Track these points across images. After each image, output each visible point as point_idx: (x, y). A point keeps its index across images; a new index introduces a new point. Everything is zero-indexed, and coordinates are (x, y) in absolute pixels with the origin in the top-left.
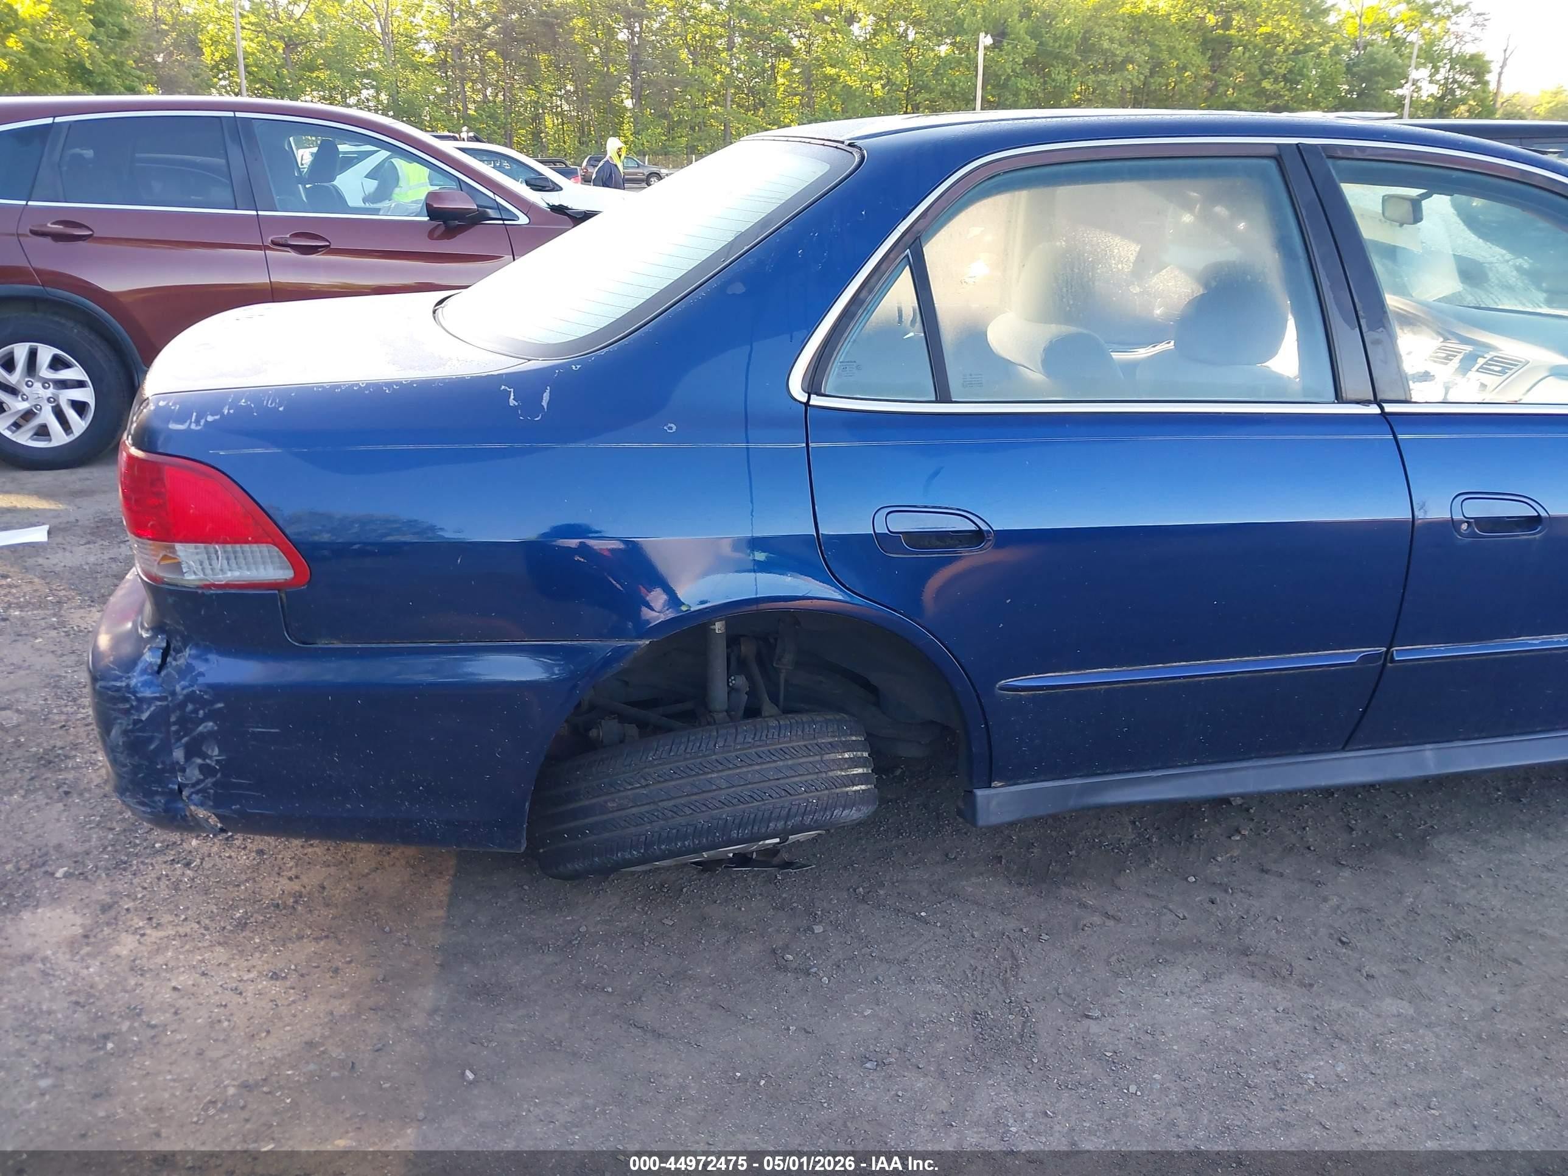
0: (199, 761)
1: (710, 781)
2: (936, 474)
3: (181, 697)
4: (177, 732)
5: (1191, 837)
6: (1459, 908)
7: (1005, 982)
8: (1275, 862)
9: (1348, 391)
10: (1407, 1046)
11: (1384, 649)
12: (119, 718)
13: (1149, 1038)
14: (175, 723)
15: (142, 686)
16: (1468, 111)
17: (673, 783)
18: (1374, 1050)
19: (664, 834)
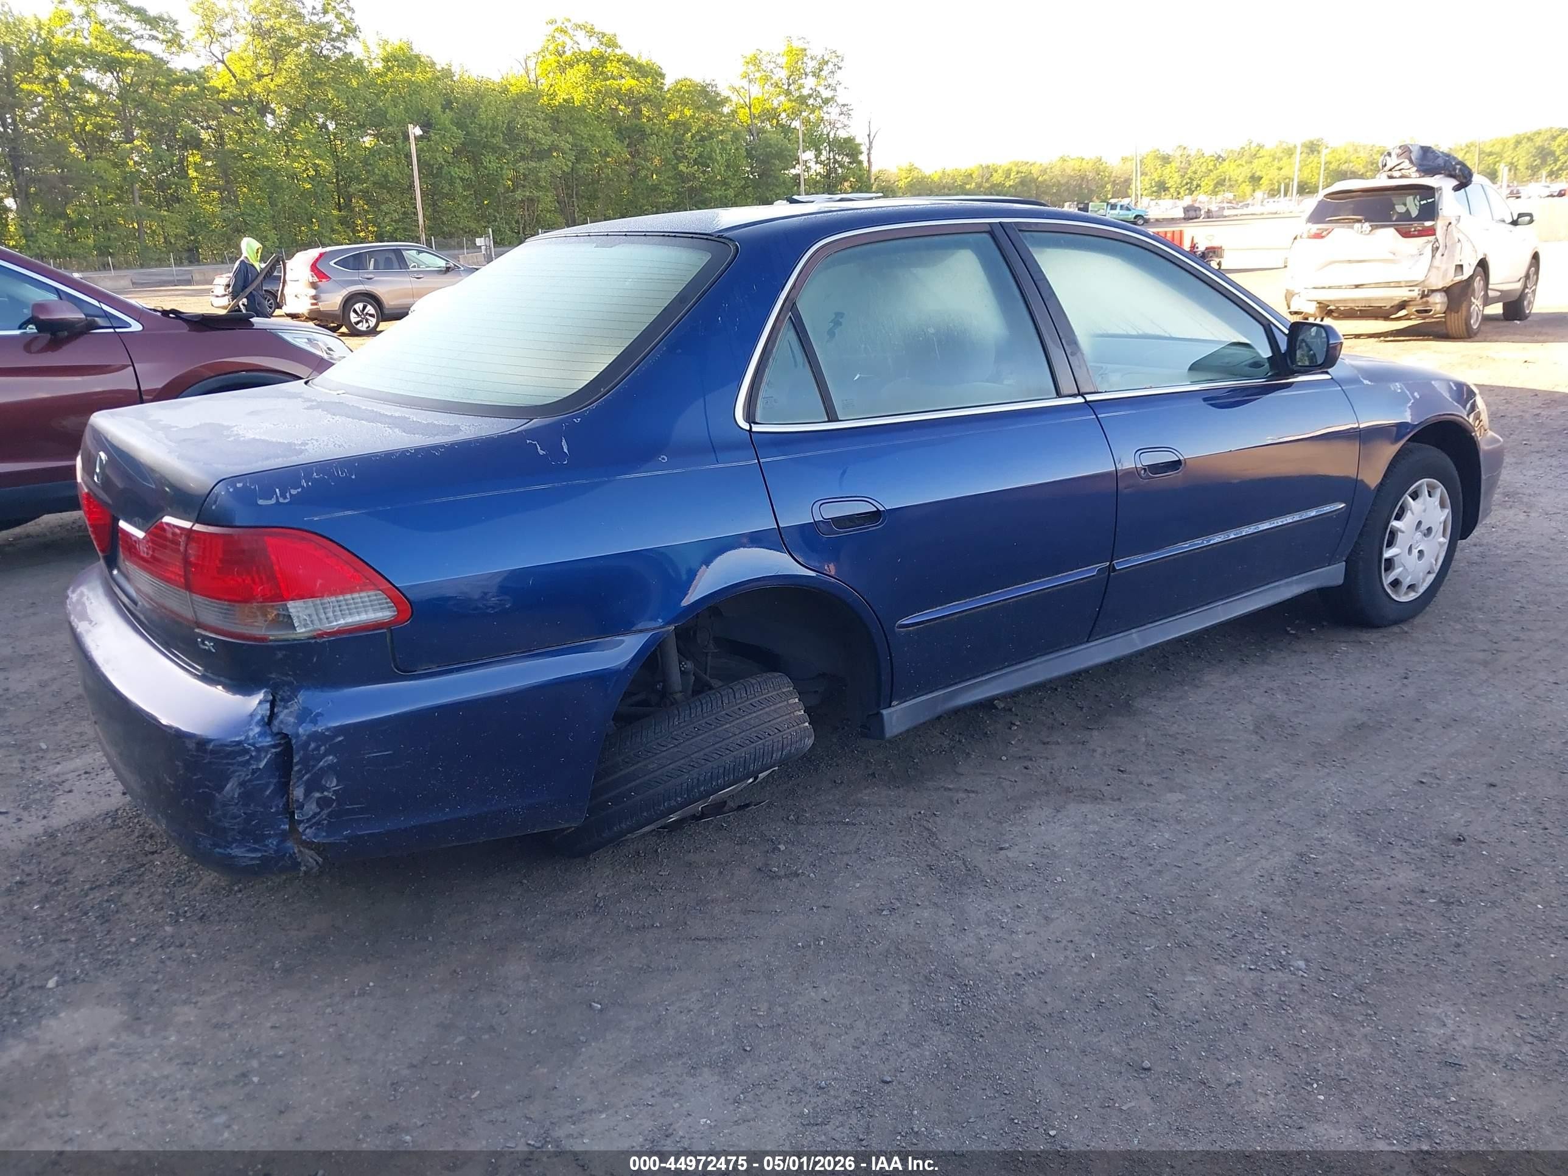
0: (317, 795)
1: (726, 730)
2: (844, 473)
3: (304, 738)
4: (299, 771)
5: (986, 733)
6: (1174, 737)
7: (933, 844)
8: (1048, 737)
9: (1064, 390)
10: (1195, 815)
11: (1108, 563)
12: (237, 771)
13: (1047, 850)
14: (297, 764)
15: (259, 736)
16: (851, 187)
17: (700, 737)
18: (1178, 822)
19: (702, 778)
